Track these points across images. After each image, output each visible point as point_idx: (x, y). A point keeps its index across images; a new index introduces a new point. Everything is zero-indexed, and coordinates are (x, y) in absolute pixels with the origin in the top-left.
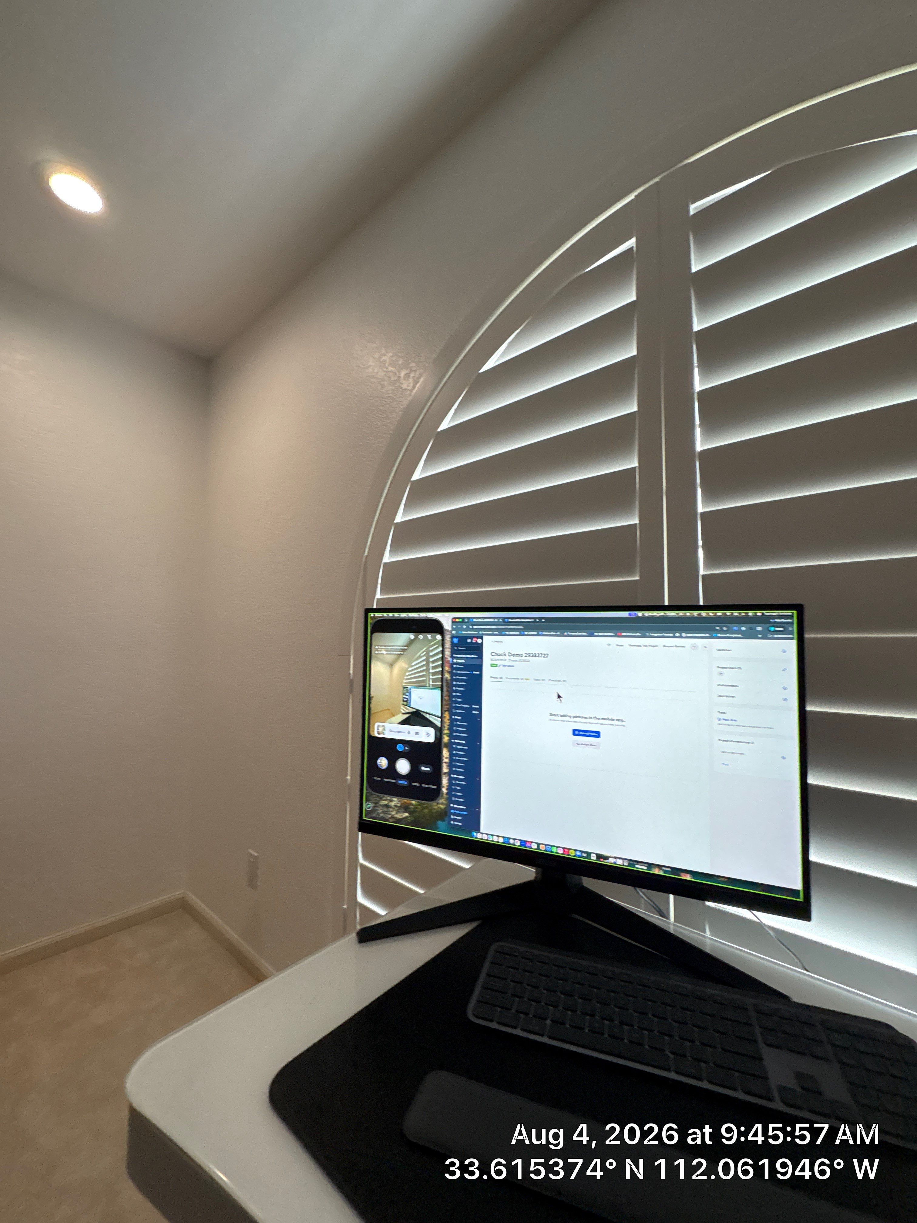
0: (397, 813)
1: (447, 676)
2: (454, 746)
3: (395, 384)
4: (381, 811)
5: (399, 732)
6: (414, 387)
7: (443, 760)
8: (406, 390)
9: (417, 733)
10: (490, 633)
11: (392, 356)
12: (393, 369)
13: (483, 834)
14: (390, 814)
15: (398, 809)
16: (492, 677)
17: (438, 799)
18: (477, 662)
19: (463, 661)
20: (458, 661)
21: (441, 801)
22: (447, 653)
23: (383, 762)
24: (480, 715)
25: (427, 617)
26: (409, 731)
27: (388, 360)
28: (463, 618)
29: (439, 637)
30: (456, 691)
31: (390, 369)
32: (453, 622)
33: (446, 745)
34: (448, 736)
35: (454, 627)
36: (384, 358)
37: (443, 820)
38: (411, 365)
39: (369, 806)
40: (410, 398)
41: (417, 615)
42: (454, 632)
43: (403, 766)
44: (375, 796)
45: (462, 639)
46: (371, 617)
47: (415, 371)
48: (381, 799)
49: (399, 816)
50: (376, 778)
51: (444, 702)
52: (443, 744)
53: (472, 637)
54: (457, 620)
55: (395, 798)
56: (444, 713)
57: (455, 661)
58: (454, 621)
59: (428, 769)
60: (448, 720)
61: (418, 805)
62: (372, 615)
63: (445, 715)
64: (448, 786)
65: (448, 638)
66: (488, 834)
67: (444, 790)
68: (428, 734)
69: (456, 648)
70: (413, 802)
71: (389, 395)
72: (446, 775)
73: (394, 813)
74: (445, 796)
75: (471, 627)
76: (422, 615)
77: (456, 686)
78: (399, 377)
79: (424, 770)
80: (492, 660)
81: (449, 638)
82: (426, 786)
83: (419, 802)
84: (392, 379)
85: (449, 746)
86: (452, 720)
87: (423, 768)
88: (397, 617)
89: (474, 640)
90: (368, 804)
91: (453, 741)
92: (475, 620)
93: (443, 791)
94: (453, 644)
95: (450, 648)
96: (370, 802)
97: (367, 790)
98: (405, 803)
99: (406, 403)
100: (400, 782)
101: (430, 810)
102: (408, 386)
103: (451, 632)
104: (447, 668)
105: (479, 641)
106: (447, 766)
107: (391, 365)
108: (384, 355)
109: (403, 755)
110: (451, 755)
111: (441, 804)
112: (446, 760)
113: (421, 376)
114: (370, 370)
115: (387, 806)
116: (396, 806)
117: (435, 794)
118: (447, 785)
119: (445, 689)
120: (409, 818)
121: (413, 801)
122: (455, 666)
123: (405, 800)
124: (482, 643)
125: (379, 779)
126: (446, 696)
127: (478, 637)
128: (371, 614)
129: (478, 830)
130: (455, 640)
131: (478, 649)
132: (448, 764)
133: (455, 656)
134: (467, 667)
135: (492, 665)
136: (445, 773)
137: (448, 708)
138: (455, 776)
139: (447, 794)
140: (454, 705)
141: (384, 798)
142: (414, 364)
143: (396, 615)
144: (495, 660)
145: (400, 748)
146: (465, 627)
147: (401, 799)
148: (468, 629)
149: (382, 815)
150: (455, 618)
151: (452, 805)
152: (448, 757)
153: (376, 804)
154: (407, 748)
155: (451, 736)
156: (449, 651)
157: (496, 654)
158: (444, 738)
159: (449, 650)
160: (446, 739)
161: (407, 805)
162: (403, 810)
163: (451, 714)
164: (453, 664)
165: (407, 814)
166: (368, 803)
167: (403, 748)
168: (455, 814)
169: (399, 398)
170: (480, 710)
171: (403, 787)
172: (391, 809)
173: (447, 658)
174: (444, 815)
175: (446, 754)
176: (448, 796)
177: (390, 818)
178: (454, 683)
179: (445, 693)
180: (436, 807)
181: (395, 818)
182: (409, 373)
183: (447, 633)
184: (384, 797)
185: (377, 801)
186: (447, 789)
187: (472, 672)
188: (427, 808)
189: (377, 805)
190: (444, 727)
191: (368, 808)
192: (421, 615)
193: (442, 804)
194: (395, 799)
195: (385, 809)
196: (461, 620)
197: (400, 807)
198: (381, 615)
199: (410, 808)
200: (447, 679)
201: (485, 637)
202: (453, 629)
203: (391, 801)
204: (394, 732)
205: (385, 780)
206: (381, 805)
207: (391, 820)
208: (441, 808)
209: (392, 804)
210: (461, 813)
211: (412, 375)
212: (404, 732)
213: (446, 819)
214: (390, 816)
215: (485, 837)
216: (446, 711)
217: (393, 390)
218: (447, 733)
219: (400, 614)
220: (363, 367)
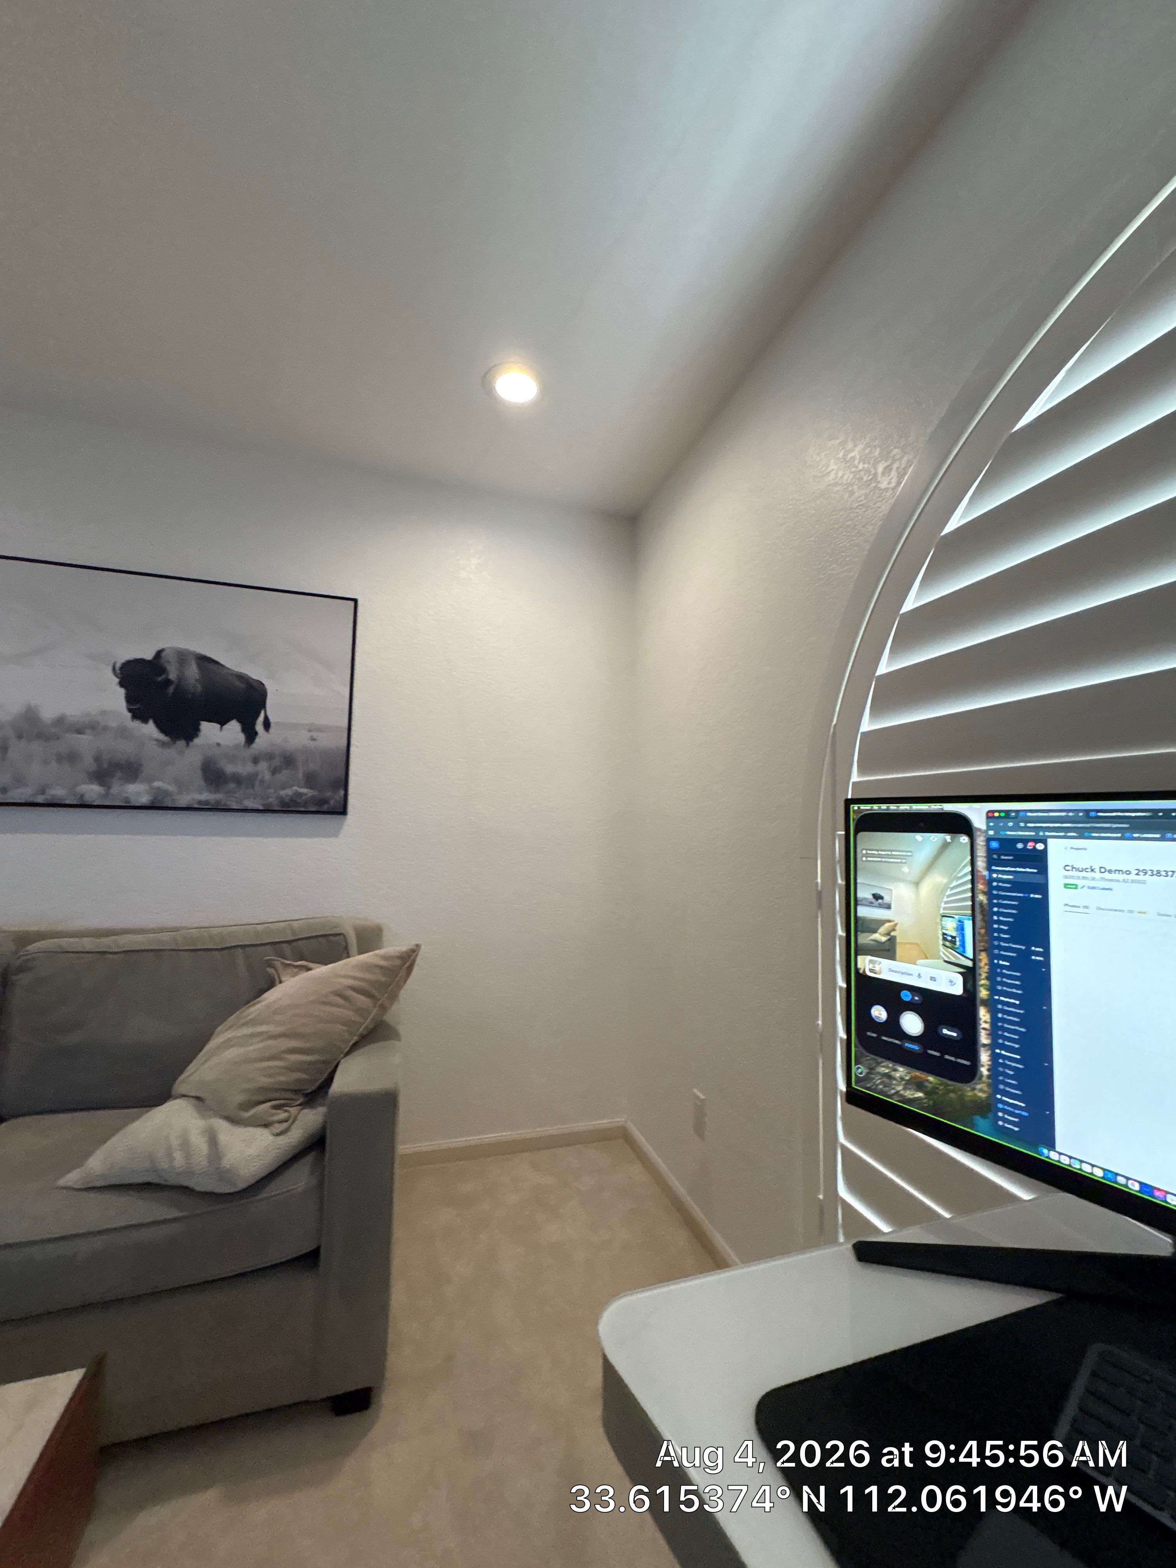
0: (905, 1089)
1: (982, 898)
2: (1000, 1006)
3: (869, 485)
4: (879, 1081)
5: (903, 973)
6: (899, 483)
7: (981, 1025)
8: (887, 489)
9: (933, 979)
10: (1062, 834)
11: (864, 449)
12: (866, 466)
13: (1060, 1154)
14: (893, 1089)
15: (905, 1084)
16: (1066, 905)
17: (975, 1081)
18: (1039, 879)
19: (1011, 877)
20: (1000, 876)
21: (978, 1087)
22: (981, 864)
23: (879, 1013)
24: (1047, 964)
25: (942, 809)
26: (919, 975)
27: (858, 457)
28: (1007, 812)
29: (964, 839)
30: (999, 922)
31: (861, 466)
32: (988, 817)
33: (985, 1003)
34: (988, 990)
35: (991, 824)
36: (852, 454)
37: (984, 1116)
38: (892, 454)
39: (860, 1070)
40: (892, 501)
41: (927, 807)
42: (991, 833)
43: (912, 1024)
44: (868, 1058)
45: (1008, 844)
46: (854, 811)
47: (900, 459)
48: (878, 1064)
49: (909, 1094)
50: (869, 1034)
51: (978, 938)
52: (978, 1002)
53: (1025, 841)
54: (996, 814)
55: (901, 1067)
56: (979, 954)
57: (995, 876)
58: (990, 815)
59: (955, 1034)
60: (986, 964)
61: (940, 1085)
62: (856, 808)
63: (981, 957)
64: (989, 1065)
65: (980, 841)
66: (1071, 1158)
67: (984, 1071)
68: (951, 981)
69: (995, 856)
70: (931, 1078)
71: (861, 503)
72: (987, 1048)
73: (900, 1088)
74: (984, 1079)
75: (1022, 824)
76: (935, 807)
77: (998, 914)
78: (876, 475)
79: (946, 1034)
80: (1066, 877)
81: (982, 841)
82: (953, 1059)
83: (940, 1080)
84: (865, 478)
85: (990, 1004)
86: (993, 967)
87: (945, 1031)
88: (894, 810)
89: (1030, 846)
90: (859, 1068)
91: (996, 997)
92: (1029, 814)
93: (981, 1072)
94: (990, 851)
95: (985, 857)
96: (863, 1066)
97: (856, 1046)
98: (916, 1077)
99: (885, 508)
100: (907, 1045)
101: (962, 1097)
102: (889, 483)
103: (986, 832)
104: (980, 887)
105: (1040, 847)
106: (989, 1035)
107: (862, 460)
108: (851, 450)
109: (911, 1007)
110: (994, 1020)
111: (979, 1090)
112: (987, 1026)
113: (909, 464)
114: (832, 476)
115: (889, 1076)
116: (902, 1079)
117: (970, 1074)
118: (989, 1063)
119: (979, 917)
120: (925, 1101)
121: (930, 1076)
122: (995, 884)
123: (918, 1073)
124: (1045, 851)
125: (874, 1035)
126: (981, 929)
127: (1036, 841)
128: (854, 807)
129: (1052, 1146)
130: (994, 845)
131: (1039, 860)
132: (988, 1032)
133: (994, 868)
134: (1016, 886)
135: (1066, 886)
136: (984, 1045)
137: (984, 946)
138: (1003, 1052)
139: (989, 1077)
140: (996, 943)
141: (883, 1064)
142: (896, 451)
143: (893, 807)
144: (1072, 877)
145: (906, 996)
146: (1011, 824)
147: (910, 1070)
148: (1016, 828)
149: (881, 1087)
150: (993, 812)
151: (999, 1096)
152: (989, 1020)
153: (871, 1069)
154: (917, 998)
155: (992, 990)
156: (983, 862)
157: (1073, 868)
158: (980, 991)
159: (985, 860)
160: (983, 993)
161: (921, 1080)
162: (914, 1087)
163: (992, 957)
164: (991, 880)
165: (920, 1095)
166: (859, 1066)
167: (911, 997)
168: (1005, 1111)
169: (875, 504)
170: (1047, 954)
171: (911, 1052)
172: (894, 1082)
173: (980, 872)
174: (986, 1108)
175: (984, 1016)
176: (990, 1081)
177: (894, 1094)
178: (995, 909)
179: (979, 923)
180: (970, 1094)
181: (901, 1096)
182: (892, 464)
183: (979, 833)
184: (882, 1062)
185: (873, 1066)
186: (988, 1070)
187: (1026, 895)
188: (953, 1091)
189: (873, 1072)
190: (980, 975)
191: (861, 1073)
192: (933, 807)
193: (981, 1090)
194: (901, 1069)
195: (885, 1080)
196: (1003, 814)
197: (909, 1082)
198: (869, 808)
199: (926, 1087)
200: (981, 904)
201: (1050, 841)
202: (989, 828)
203: (895, 1070)
204: (896, 972)
205: (884, 1038)
206: (879, 1073)
207: (896, 1098)
208: (980, 1098)
209: (898, 1075)
210: (1017, 1112)
211: (895, 466)
212: (911, 975)
213: (990, 1115)
214: (893, 1091)
215: (1065, 1161)
216: (981, 951)
217: (866, 495)
218: (986, 985)
219: (898, 807)
220: (821, 474)
